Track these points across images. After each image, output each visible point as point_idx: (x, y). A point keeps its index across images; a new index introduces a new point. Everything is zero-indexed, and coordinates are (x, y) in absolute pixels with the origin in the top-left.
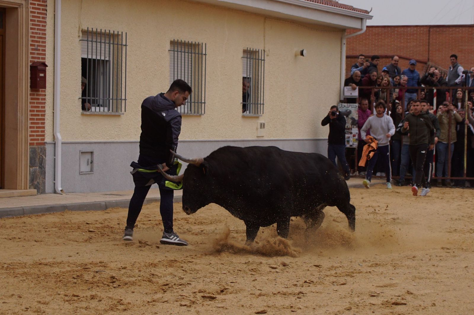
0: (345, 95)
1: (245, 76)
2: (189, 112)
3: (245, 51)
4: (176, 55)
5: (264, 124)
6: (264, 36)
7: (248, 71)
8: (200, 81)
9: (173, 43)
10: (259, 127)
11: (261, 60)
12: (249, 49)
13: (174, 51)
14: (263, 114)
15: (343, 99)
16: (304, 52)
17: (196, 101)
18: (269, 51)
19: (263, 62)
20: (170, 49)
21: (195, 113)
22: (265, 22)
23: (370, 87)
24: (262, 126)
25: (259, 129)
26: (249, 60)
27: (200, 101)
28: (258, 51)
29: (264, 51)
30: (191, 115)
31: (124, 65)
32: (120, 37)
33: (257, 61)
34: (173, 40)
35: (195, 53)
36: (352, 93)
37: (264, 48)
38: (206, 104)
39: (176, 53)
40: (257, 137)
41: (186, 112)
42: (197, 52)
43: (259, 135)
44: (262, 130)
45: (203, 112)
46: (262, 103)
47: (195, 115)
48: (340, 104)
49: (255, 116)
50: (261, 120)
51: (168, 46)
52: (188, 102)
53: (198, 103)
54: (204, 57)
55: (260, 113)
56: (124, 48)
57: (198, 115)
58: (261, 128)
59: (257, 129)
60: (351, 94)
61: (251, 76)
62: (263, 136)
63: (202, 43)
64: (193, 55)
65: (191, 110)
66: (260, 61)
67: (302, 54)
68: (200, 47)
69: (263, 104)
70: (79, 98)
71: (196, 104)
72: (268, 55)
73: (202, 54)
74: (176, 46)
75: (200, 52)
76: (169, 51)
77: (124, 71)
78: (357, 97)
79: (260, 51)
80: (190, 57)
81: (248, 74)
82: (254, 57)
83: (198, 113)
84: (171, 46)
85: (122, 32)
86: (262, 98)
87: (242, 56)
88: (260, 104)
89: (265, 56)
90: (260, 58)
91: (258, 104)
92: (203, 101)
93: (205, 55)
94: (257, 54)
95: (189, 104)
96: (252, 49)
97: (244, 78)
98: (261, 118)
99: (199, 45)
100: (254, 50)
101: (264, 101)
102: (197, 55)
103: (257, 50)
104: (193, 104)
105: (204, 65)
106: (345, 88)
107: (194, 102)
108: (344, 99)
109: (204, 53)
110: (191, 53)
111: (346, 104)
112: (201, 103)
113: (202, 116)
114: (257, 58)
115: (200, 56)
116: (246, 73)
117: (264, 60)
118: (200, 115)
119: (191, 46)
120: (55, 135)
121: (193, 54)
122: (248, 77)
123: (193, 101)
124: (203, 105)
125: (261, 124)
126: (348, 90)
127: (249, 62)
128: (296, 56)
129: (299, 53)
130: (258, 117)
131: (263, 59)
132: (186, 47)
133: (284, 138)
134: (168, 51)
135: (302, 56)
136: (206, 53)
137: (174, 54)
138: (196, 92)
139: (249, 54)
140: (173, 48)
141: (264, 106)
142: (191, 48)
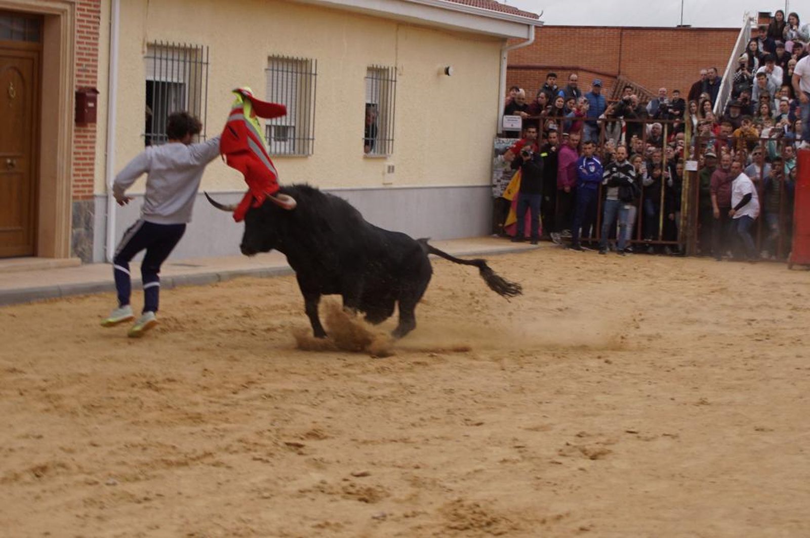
0: (504, 126)
1: (369, 102)
2: (292, 151)
3: (370, 69)
4: (275, 75)
5: (393, 167)
6: (397, 49)
7: (374, 95)
8: (307, 110)
9: (272, 59)
10: (386, 170)
11: (392, 81)
12: (375, 66)
13: (273, 70)
14: (392, 152)
16: (450, 71)
17: (302, 137)
18: (402, 68)
19: (393, 83)
20: (267, 67)
21: (299, 152)
22: (398, 29)
23: (536, 117)
24: (391, 169)
25: (387, 174)
26: (374, 80)
27: (306, 137)
28: (388, 69)
29: (396, 68)
30: (293, 155)
31: (203, 89)
32: (199, 53)
33: (386, 82)
34: (271, 55)
35: (301, 73)
36: (514, 124)
37: (396, 64)
38: (315, 141)
39: (275, 73)
40: (384, 184)
41: (287, 151)
42: (304, 71)
43: (386, 182)
44: (391, 175)
45: (310, 152)
46: (391, 138)
47: (300, 155)
48: (498, 138)
49: (381, 156)
50: (390, 162)
51: (265, 64)
52: (290, 138)
53: (304, 139)
54: (313, 77)
55: (389, 152)
56: (204, 67)
57: (304, 155)
58: (389, 172)
59: (384, 174)
60: (512, 125)
61: (377, 102)
62: (391, 184)
63: (311, 60)
65: (294, 149)
66: (390, 82)
67: (447, 72)
68: (309, 64)
69: (393, 140)
70: (143, 135)
71: (302, 141)
72: (400, 75)
73: (311, 74)
74: (275, 63)
75: (309, 71)
76: (266, 69)
77: (203, 97)
78: (520, 130)
79: (390, 69)
80: (294, 78)
81: (374, 99)
82: (382, 77)
83: (304, 153)
84: (269, 63)
85: (202, 47)
86: (391, 131)
87: (366, 76)
88: (389, 140)
89: (397, 75)
90: (390, 78)
91: (385, 140)
92: (311, 137)
93: (316, 74)
94: (386, 73)
95: (292, 141)
96: (379, 67)
97: (368, 105)
98: (388, 158)
99: (307, 61)
100: (383, 67)
101: (394, 136)
102: (304, 76)
103: (386, 68)
104: (297, 141)
105: (313, 88)
106: (505, 117)
107: (299, 139)
108: (503, 132)
109: (313, 72)
110: (297, 73)
111: (505, 140)
112: (308, 139)
113: (309, 157)
114: (386, 78)
115: (308, 76)
116: (370, 98)
117: (395, 81)
118: (307, 156)
119: (297, 64)
120: (108, 184)
121: (298, 75)
122: (374, 103)
123: (297, 136)
124: (311, 142)
125: (389, 167)
126: (509, 120)
127: (374, 83)
128: (439, 74)
129: (443, 71)
130: (385, 158)
131: (394, 79)
132: (290, 64)
133: (421, 186)
134: (263, 69)
135: (447, 76)
136: (317, 73)
137: (273, 73)
138: (302, 125)
139: (374, 72)
140: (271, 65)
141: (394, 142)
142: (297, 66)
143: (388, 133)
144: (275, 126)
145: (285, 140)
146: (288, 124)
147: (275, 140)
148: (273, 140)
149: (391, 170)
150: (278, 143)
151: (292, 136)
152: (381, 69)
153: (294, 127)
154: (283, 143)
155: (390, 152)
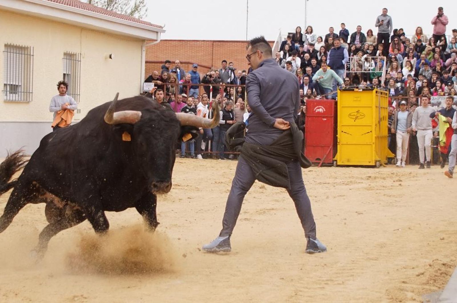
0: (144, 89)
1: (65, 73)
2: (20, 100)
3: (65, 54)
4: (9, 55)
5: (80, 110)
6: (81, 43)
7: (68, 69)
8: (28, 76)
9: (6, 46)
11: (78, 61)
12: (68, 52)
13: (7, 52)
15: (142, 93)
16: (112, 56)
17: (25, 91)
18: (85, 54)
19: (79, 62)
20: (4, 50)
21: (24, 100)
22: (81, 32)
26: (68, 60)
27: (28, 91)
28: (76, 55)
29: (81, 54)
30: (21, 102)
33: (75, 61)
34: (6, 43)
35: (24, 54)
37: (81, 51)
38: (33, 94)
39: (9, 53)
40: (75, 120)
41: (17, 99)
42: (26, 53)
44: (79, 114)
45: (31, 100)
46: (78, 94)
47: (25, 101)
51: (3, 48)
53: (27, 92)
54: (32, 57)
57: (27, 102)
58: (77, 113)
61: (70, 73)
63: (30, 47)
64: (23, 55)
65: (21, 98)
66: (77, 62)
67: (110, 57)
68: (29, 50)
71: (25, 94)
72: (83, 58)
73: (30, 55)
74: (9, 48)
75: (29, 53)
76: (4, 52)
79: (77, 54)
80: (20, 57)
81: (68, 71)
82: (73, 59)
83: (27, 100)
84: (5, 48)
86: (78, 90)
87: (63, 57)
89: (81, 58)
90: (77, 59)
91: (75, 95)
92: (31, 91)
93: (33, 55)
94: (75, 56)
95: (20, 93)
96: (70, 53)
97: (64, 75)
99: (28, 48)
100: (73, 53)
101: (80, 93)
102: (26, 56)
103: (75, 53)
104: (22, 94)
105: (32, 63)
106: (145, 84)
107: (24, 92)
108: (144, 92)
109: (32, 54)
112: (29, 93)
113: (30, 103)
114: (75, 59)
115: (29, 56)
116: (66, 70)
117: (80, 61)
118: (29, 102)
119: (22, 49)
122: (68, 73)
123: (22, 91)
124: (31, 94)
127: (68, 62)
128: (106, 58)
129: (108, 56)
131: (79, 60)
132: (18, 49)
134: (2, 52)
135: (111, 59)
137: (7, 54)
138: (26, 85)
139: (68, 56)
140: (7, 49)
141: (80, 96)
142: (22, 51)
143: (76, 91)
144: (9, 85)
145: (15, 93)
146: (17, 84)
147: (9, 93)
148: (8, 92)
149: (79, 112)
150: (11, 95)
151: (20, 91)
152: (71, 54)
153: (21, 86)
154: (14, 95)
155: (78, 101)
